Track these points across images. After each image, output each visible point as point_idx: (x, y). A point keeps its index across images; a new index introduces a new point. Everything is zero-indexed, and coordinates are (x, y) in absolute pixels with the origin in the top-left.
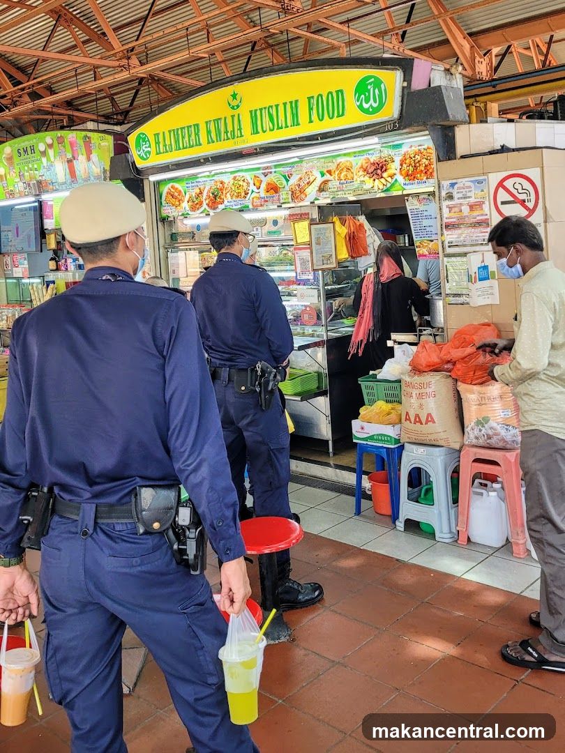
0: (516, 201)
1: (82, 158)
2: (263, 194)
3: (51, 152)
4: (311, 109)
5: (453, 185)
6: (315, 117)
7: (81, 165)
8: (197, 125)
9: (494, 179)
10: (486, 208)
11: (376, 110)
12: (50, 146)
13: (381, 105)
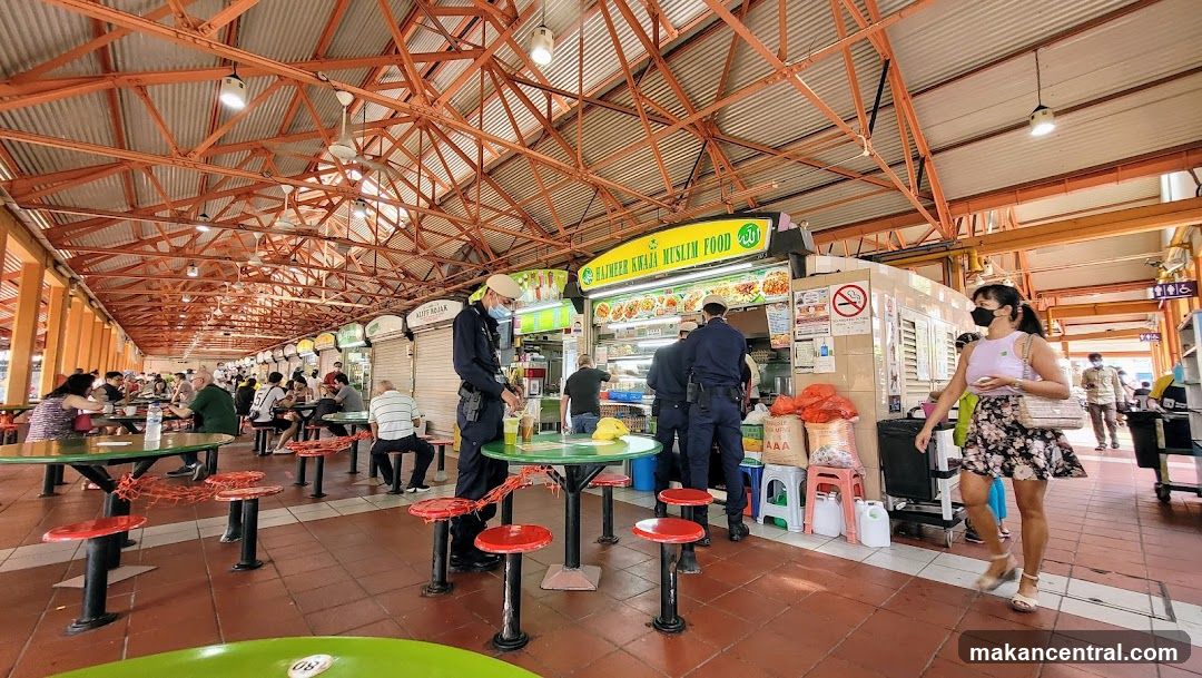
0: (850, 303)
1: (546, 286)
2: (664, 306)
3: (526, 283)
4: (706, 246)
5: (803, 294)
6: (708, 250)
7: (545, 290)
8: (626, 261)
9: (833, 289)
10: (827, 308)
11: (752, 245)
12: (526, 280)
13: (756, 242)
